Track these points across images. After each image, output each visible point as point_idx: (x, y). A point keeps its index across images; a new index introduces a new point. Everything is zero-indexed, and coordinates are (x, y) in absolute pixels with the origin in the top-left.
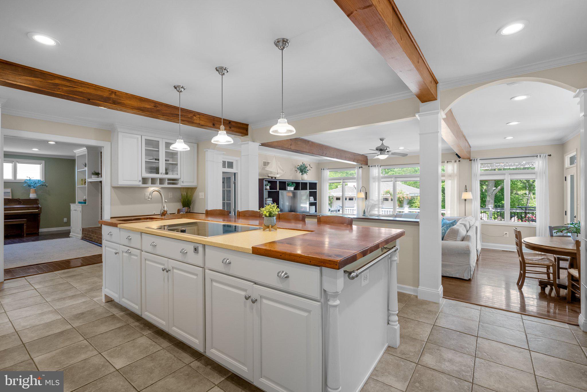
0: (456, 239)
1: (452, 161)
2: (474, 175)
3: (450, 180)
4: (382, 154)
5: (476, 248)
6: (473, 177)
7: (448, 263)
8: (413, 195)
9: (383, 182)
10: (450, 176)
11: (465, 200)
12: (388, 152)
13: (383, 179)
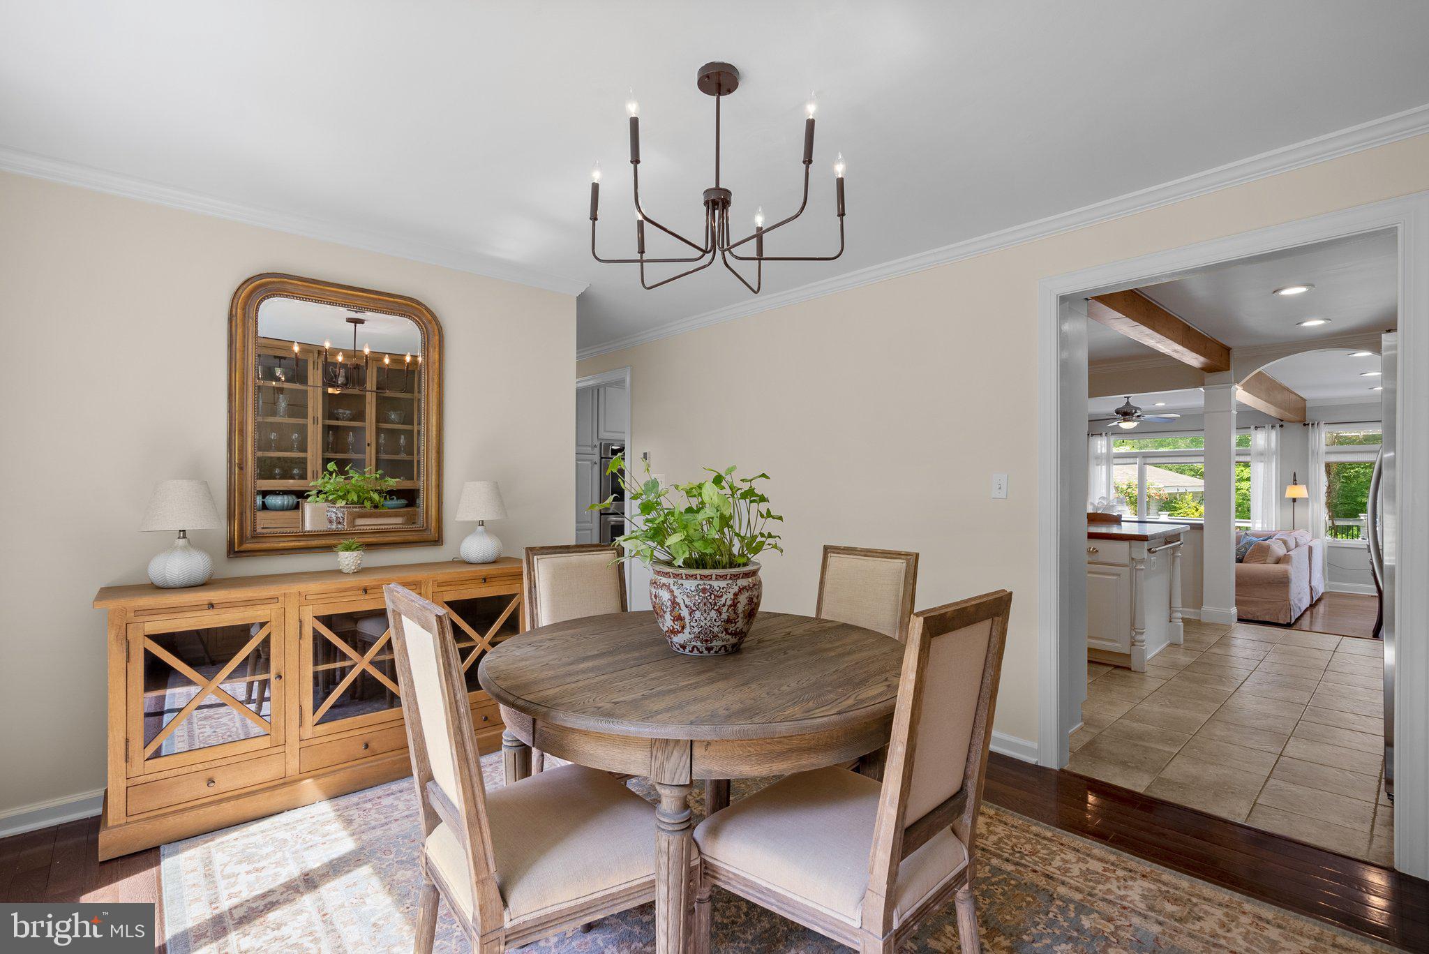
0: (1265, 560)
1: (1266, 426)
2: (1313, 452)
3: (1261, 462)
4: (1127, 421)
5: (1310, 583)
6: (1310, 459)
7: (1251, 599)
8: (1174, 490)
9: (1117, 464)
10: (1261, 454)
11: (1294, 500)
12: (1138, 416)
13: (1117, 459)
